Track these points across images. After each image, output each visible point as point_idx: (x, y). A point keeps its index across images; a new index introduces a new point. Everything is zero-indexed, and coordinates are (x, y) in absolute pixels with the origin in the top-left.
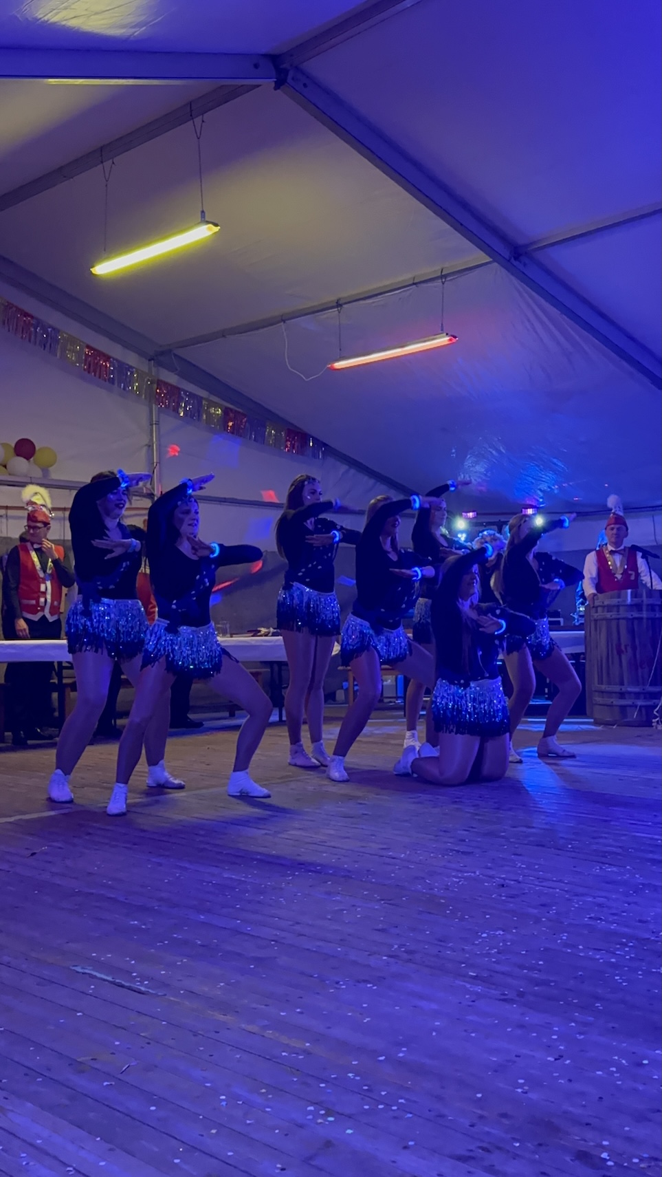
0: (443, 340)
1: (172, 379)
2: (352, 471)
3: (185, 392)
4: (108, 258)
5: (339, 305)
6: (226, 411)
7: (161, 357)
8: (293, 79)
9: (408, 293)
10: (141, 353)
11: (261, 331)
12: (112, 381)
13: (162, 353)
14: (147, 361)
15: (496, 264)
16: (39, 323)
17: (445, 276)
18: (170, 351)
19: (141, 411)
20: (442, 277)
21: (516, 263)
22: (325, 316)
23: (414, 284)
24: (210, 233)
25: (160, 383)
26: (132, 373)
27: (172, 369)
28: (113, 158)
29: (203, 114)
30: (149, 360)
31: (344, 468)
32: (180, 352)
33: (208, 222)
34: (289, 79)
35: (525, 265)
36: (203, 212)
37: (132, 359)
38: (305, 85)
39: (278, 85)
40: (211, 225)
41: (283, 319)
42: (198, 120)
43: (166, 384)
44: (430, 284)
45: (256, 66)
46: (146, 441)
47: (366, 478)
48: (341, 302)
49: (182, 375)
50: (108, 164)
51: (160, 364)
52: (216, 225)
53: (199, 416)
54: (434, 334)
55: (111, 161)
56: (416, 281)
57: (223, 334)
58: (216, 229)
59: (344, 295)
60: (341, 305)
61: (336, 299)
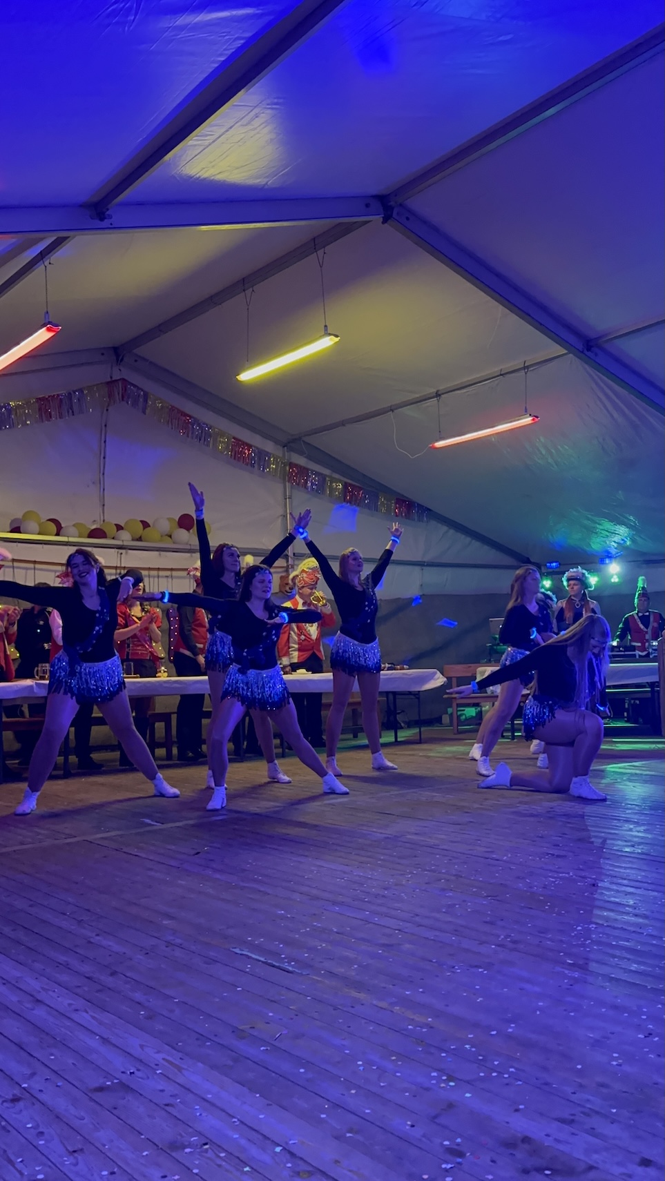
0: (528, 420)
1: (301, 461)
2: (452, 531)
3: (312, 471)
4: (250, 367)
5: (438, 395)
6: (346, 486)
7: (292, 443)
8: (398, 213)
9: (496, 382)
10: (276, 442)
11: (373, 419)
12: (253, 466)
13: (294, 441)
14: (281, 448)
15: (571, 355)
16: (196, 421)
17: (528, 367)
18: (300, 439)
19: (278, 488)
20: (525, 368)
21: (589, 353)
22: (426, 405)
23: (501, 375)
24: (332, 343)
25: (291, 465)
26: (269, 458)
27: (301, 453)
28: (252, 287)
29: (324, 247)
30: (284, 447)
31: (445, 528)
32: (307, 439)
33: (330, 334)
34: (395, 215)
35: (596, 355)
36: (326, 326)
37: (269, 446)
38: (408, 219)
39: (385, 221)
40: (332, 337)
41: (392, 409)
42: (320, 252)
43: (296, 466)
44: (513, 375)
45: (367, 206)
46: (281, 512)
47: (463, 536)
48: (439, 393)
49: (310, 458)
50: (249, 292)
51: (291, 450)
52: (337, 336)
53: (323, 492)
54: (519, 416)
55: (251, 289)
56: (502, 373)
57: (343, 423)
58: (337, 339)
59: (442, 387)
60: (440, 395)
61: (435, 390)
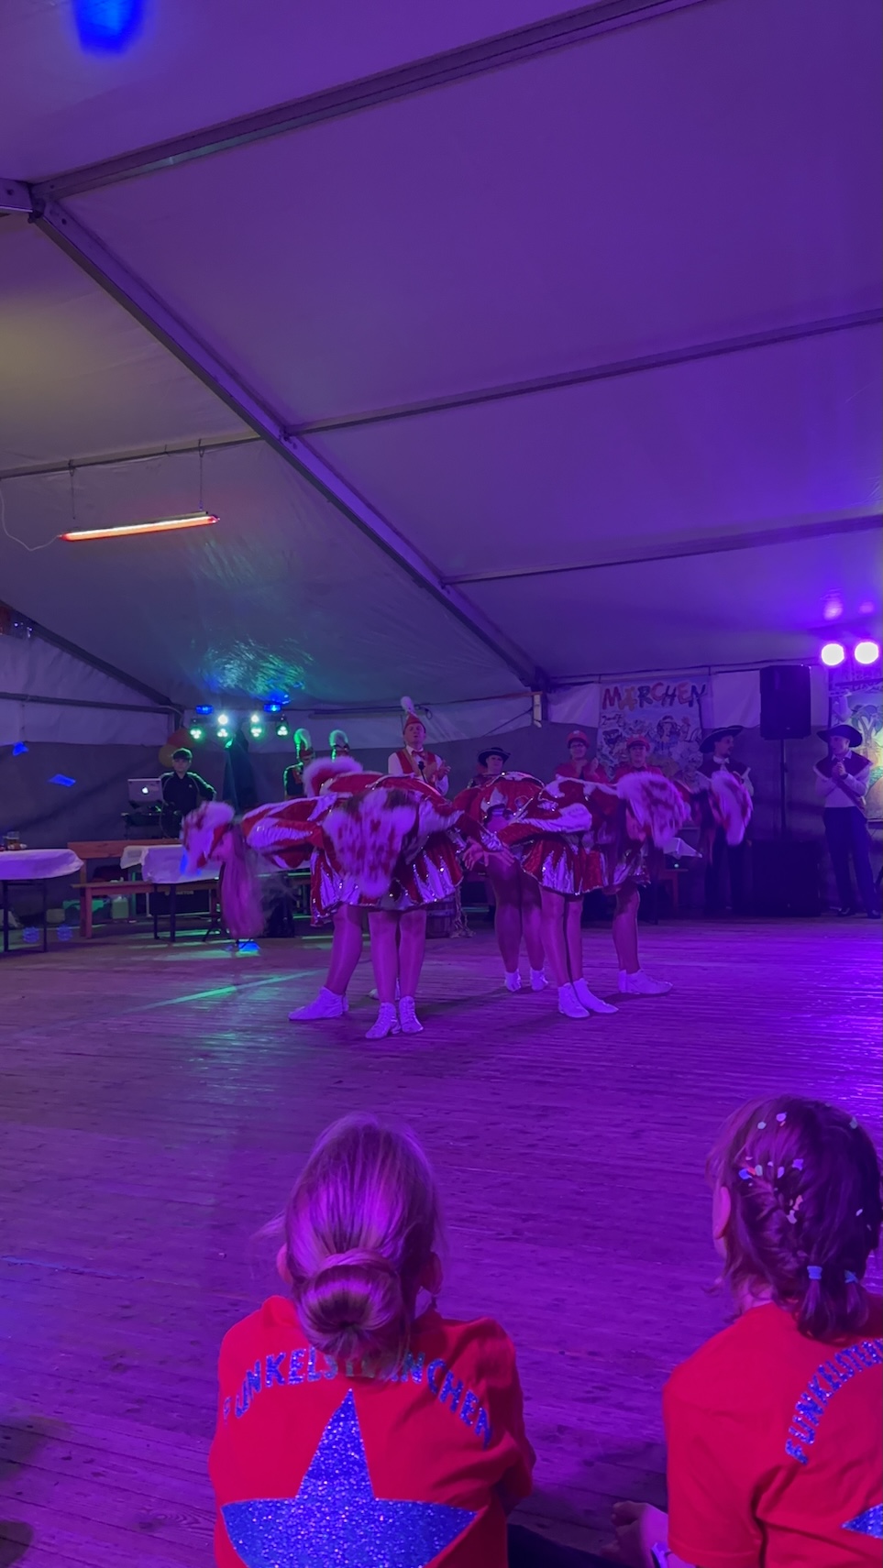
0: (204, 519)
2: (66, 656)
5: (71, 466)
8: (51, 212)
9: (159, 462)
15: (264, 442)
17: (204, 448)
20: (200, 448)
21: (286, 444)
22: (54, 478)
23: (166, 453)
31: (56, 651)
34: (47, 213)
35: (295, 446)
38: (64, 222)
39: (35, 217)
41: (1, 477)
44: (184, 455)
45: (10, 192)
47: (82, 664)
48: (74, 464)
54: (190, 513)
56: (167, 450)
59: (77, 457)
60: (74, 467)
61: (68, 460)
